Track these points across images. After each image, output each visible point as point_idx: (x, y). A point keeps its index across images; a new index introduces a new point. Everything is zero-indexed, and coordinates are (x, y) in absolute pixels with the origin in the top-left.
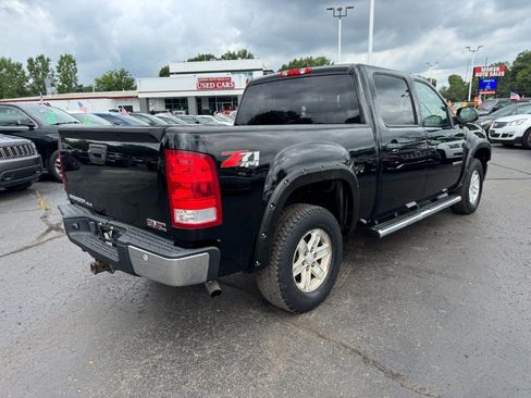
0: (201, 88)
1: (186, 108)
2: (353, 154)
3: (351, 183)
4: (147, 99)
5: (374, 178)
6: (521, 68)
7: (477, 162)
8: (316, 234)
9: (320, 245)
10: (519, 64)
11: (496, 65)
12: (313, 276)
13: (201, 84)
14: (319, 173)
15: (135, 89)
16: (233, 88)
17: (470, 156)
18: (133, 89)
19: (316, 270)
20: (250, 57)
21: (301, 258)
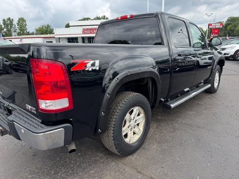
0: (84, 33)
1: (77, 42)
2: (157, 63)
3: (156, 79)
4: (59, 38)
5: (168, 75)
6: (229, 24)
7: (218, 66)
8: (136, 110)
9: (139, 115)
10: (228, 22)
11: (218, 23)
12: (134, 133)
13: (84, 31)
14: (138, 74)
17: (215, 63)
18: (52, 34)
19: (136, 130)
21: (128, 124)
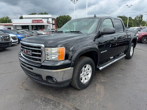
0: (33, 23)
1: (28, 28)
4: (16, 26)
13: (33, 21)
15: (12, 22)
16: (43, 23)
18: (11, 23)
20: (47, 14)
